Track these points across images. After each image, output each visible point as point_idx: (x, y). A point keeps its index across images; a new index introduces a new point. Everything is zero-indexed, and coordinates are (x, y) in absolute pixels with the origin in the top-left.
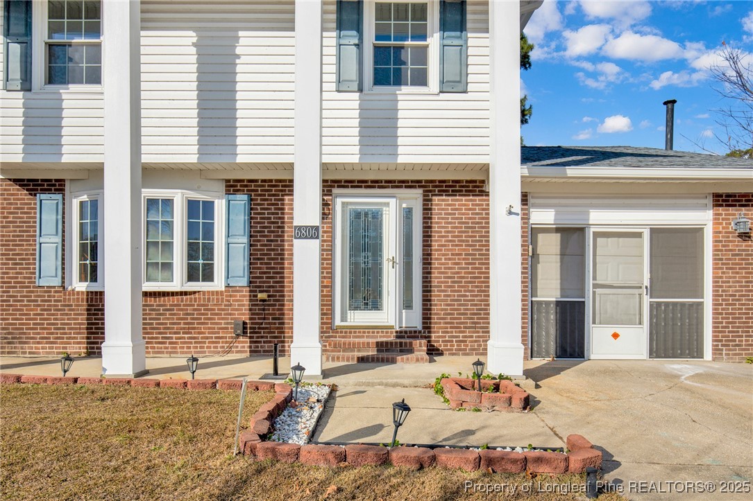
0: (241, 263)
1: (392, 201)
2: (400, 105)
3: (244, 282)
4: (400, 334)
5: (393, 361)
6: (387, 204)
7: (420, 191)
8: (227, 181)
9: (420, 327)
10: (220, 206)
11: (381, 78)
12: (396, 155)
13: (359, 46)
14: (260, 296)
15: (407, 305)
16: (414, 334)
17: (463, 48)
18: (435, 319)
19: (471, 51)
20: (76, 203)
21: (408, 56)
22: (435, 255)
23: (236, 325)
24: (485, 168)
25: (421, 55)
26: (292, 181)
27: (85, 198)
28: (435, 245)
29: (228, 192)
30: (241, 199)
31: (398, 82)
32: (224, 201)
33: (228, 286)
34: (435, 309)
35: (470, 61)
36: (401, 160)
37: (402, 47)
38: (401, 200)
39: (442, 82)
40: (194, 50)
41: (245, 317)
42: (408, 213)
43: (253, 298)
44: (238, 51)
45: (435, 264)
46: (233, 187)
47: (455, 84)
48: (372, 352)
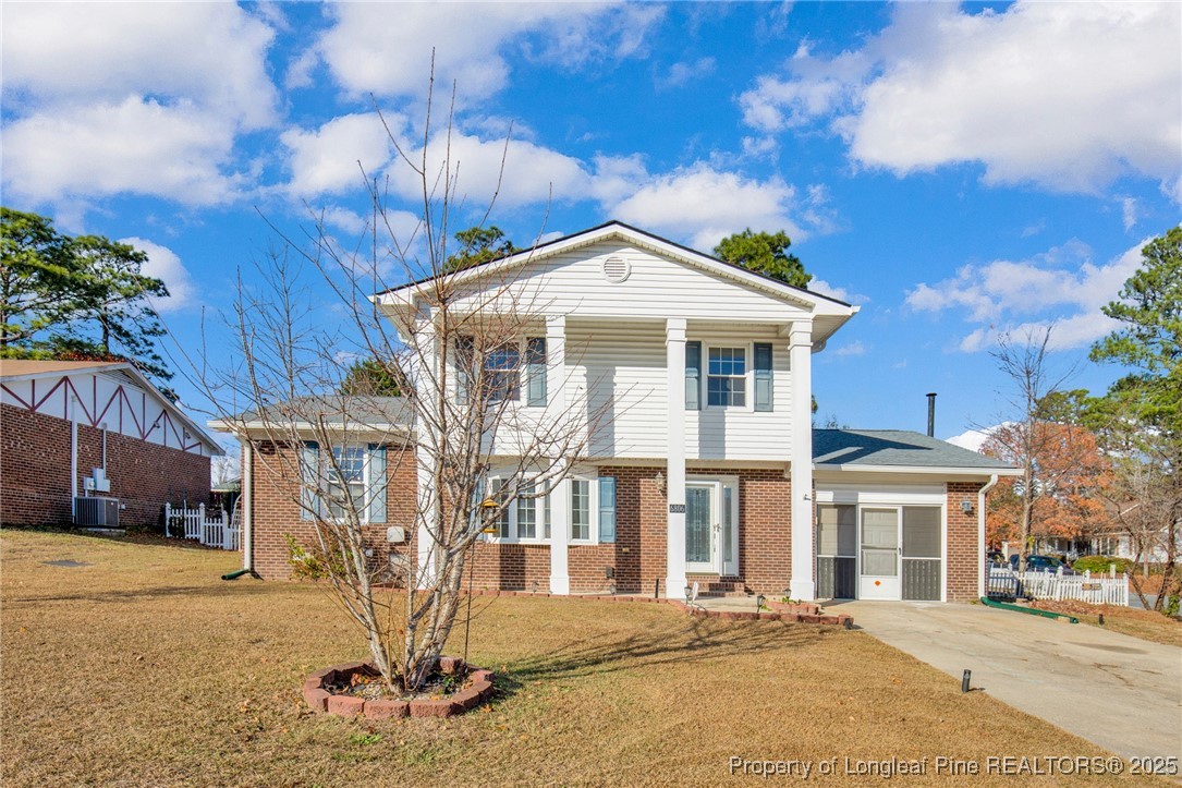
0: (610, 526)
1: (717, 484)
2: (727, 419)
3: (612, 540)
4: (723, 579)
5: (723, 596)
6: (713, 486)
7: (737, 477)
8: (599, 467)
9: (737, 575)
10: (594, 485)
11: (713, 400)
12: (724, 454)
13: (699, 378)
14: (624, 550)
15: (727, 558)
16: (733, 579)
17: (771, 380)
18: (748, 569)
19: (775, 383)
20: (490, 480)
21: (732, 385)
22: (748, 523)
23: (608, 569)
24: (788, 464)
25: (741, 384)
26: (666, 468)
27: (498, 477)
28: (748, 516)
29: (600, 475)
30: (610, 481)
31: (725, 403)
32: (597, 481)
33: (601, 543)
34: (748, 562)
35: (775, 389)
36: (727, 457)
37: (728, 378)
38: (723, 483)
39: (756, 404)
40: (585, 379)
41: (613, 565)
42: (728, 491)
43: (618, 551)
44: (615, 380)
45: (748, 529)
46: (604, 472)
47: (764, 405)
48: (707, 590)
